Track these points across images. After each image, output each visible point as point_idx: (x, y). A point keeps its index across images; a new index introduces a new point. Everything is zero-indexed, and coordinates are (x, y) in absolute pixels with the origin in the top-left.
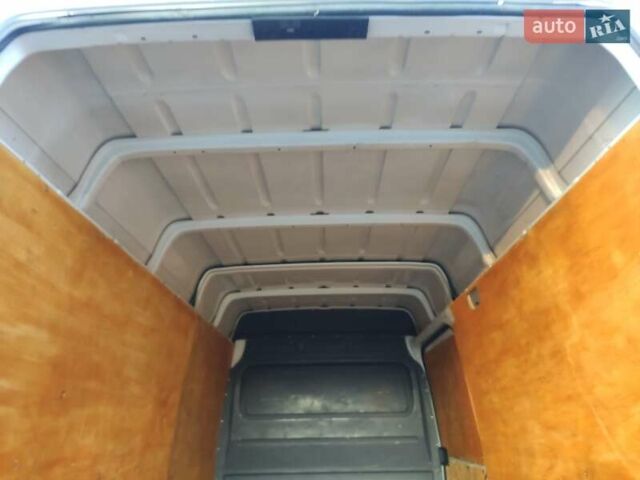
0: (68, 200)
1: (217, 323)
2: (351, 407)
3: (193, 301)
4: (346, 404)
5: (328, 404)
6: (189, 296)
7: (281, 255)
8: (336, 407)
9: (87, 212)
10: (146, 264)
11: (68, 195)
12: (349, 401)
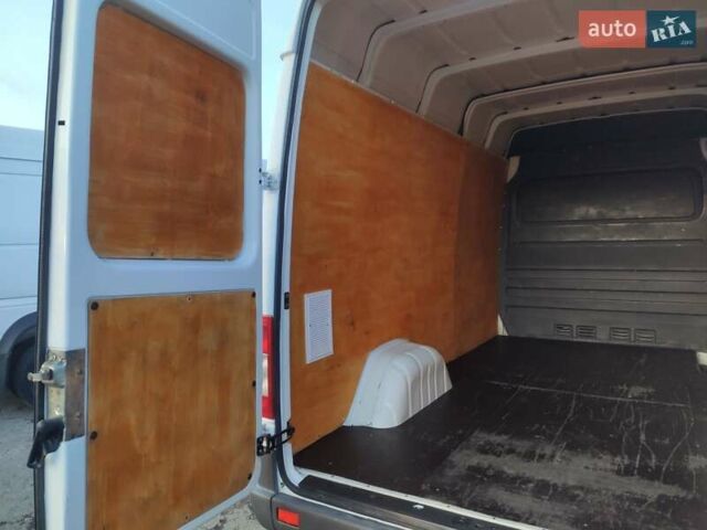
0: (359, 85)
1: (487, 145)
2: (630, 213)
3: (461, 132)
4: (624, 210)
5: (604, 211)
6: (457, 129)
7: (539, 78)
8: (614, 214)
9: (371, 88)
10: (417, 111)
11: (357, 80)
12: (627, 208)
